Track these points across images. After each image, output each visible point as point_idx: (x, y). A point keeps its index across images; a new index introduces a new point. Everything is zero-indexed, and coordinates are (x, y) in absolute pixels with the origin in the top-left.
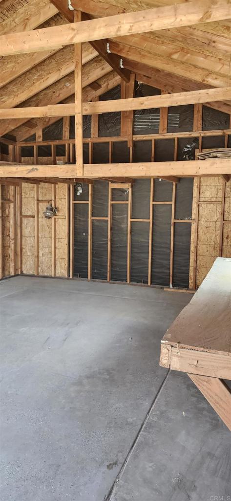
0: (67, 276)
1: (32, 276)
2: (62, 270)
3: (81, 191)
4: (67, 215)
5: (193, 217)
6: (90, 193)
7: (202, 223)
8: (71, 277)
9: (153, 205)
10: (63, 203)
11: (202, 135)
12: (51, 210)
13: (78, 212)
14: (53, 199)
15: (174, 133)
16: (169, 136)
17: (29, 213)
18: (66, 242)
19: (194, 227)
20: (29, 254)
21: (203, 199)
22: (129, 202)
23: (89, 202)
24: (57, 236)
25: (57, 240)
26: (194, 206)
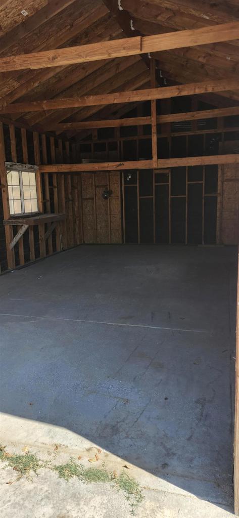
0: (121, 242)
1: (93, 244)
2: (116, 238)
3: (130, 177)
4: (120, 196)
5: (219, 192)
6: (138, 178)
7: (225, 195)
8: (124, 243)
9: (188, 184)
10: (116, 188)
11: (224, 131)
12: (107, 192)
13: (129, 194)
14: (108, 183)
15: (203, 131)
16: (199, 132)
17: (88, 196)
18: (119, 216)
19: (219, 200)
20: (89, 228)
21: (226, 178)
22: (170, 183)
23: (138, 185)
24: (112, 213)
25: (112, 216)
26: (219, 183)
